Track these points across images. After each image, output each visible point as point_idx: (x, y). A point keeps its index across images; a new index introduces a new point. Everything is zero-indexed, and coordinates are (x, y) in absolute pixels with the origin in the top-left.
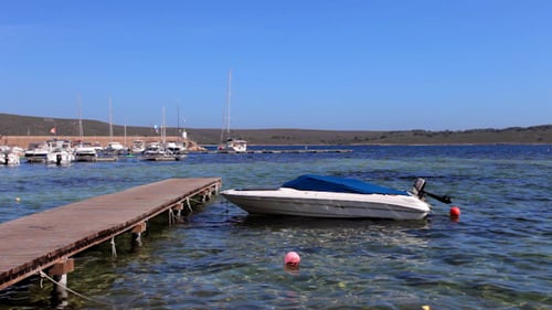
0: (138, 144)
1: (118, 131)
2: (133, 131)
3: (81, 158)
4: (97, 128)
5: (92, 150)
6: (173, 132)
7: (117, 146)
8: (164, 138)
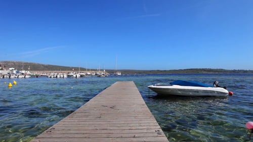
0: (93, 73)
1: (88, 70)
2: (92, 70)
3: (82, 76)
4: (83, 69)
5: (84, 74)
6: (102, 70)
7: (89, 73)
8: (99, 72)
